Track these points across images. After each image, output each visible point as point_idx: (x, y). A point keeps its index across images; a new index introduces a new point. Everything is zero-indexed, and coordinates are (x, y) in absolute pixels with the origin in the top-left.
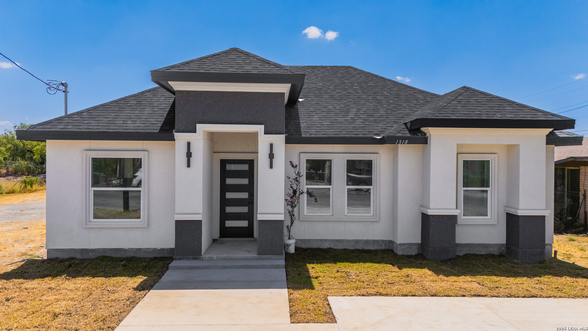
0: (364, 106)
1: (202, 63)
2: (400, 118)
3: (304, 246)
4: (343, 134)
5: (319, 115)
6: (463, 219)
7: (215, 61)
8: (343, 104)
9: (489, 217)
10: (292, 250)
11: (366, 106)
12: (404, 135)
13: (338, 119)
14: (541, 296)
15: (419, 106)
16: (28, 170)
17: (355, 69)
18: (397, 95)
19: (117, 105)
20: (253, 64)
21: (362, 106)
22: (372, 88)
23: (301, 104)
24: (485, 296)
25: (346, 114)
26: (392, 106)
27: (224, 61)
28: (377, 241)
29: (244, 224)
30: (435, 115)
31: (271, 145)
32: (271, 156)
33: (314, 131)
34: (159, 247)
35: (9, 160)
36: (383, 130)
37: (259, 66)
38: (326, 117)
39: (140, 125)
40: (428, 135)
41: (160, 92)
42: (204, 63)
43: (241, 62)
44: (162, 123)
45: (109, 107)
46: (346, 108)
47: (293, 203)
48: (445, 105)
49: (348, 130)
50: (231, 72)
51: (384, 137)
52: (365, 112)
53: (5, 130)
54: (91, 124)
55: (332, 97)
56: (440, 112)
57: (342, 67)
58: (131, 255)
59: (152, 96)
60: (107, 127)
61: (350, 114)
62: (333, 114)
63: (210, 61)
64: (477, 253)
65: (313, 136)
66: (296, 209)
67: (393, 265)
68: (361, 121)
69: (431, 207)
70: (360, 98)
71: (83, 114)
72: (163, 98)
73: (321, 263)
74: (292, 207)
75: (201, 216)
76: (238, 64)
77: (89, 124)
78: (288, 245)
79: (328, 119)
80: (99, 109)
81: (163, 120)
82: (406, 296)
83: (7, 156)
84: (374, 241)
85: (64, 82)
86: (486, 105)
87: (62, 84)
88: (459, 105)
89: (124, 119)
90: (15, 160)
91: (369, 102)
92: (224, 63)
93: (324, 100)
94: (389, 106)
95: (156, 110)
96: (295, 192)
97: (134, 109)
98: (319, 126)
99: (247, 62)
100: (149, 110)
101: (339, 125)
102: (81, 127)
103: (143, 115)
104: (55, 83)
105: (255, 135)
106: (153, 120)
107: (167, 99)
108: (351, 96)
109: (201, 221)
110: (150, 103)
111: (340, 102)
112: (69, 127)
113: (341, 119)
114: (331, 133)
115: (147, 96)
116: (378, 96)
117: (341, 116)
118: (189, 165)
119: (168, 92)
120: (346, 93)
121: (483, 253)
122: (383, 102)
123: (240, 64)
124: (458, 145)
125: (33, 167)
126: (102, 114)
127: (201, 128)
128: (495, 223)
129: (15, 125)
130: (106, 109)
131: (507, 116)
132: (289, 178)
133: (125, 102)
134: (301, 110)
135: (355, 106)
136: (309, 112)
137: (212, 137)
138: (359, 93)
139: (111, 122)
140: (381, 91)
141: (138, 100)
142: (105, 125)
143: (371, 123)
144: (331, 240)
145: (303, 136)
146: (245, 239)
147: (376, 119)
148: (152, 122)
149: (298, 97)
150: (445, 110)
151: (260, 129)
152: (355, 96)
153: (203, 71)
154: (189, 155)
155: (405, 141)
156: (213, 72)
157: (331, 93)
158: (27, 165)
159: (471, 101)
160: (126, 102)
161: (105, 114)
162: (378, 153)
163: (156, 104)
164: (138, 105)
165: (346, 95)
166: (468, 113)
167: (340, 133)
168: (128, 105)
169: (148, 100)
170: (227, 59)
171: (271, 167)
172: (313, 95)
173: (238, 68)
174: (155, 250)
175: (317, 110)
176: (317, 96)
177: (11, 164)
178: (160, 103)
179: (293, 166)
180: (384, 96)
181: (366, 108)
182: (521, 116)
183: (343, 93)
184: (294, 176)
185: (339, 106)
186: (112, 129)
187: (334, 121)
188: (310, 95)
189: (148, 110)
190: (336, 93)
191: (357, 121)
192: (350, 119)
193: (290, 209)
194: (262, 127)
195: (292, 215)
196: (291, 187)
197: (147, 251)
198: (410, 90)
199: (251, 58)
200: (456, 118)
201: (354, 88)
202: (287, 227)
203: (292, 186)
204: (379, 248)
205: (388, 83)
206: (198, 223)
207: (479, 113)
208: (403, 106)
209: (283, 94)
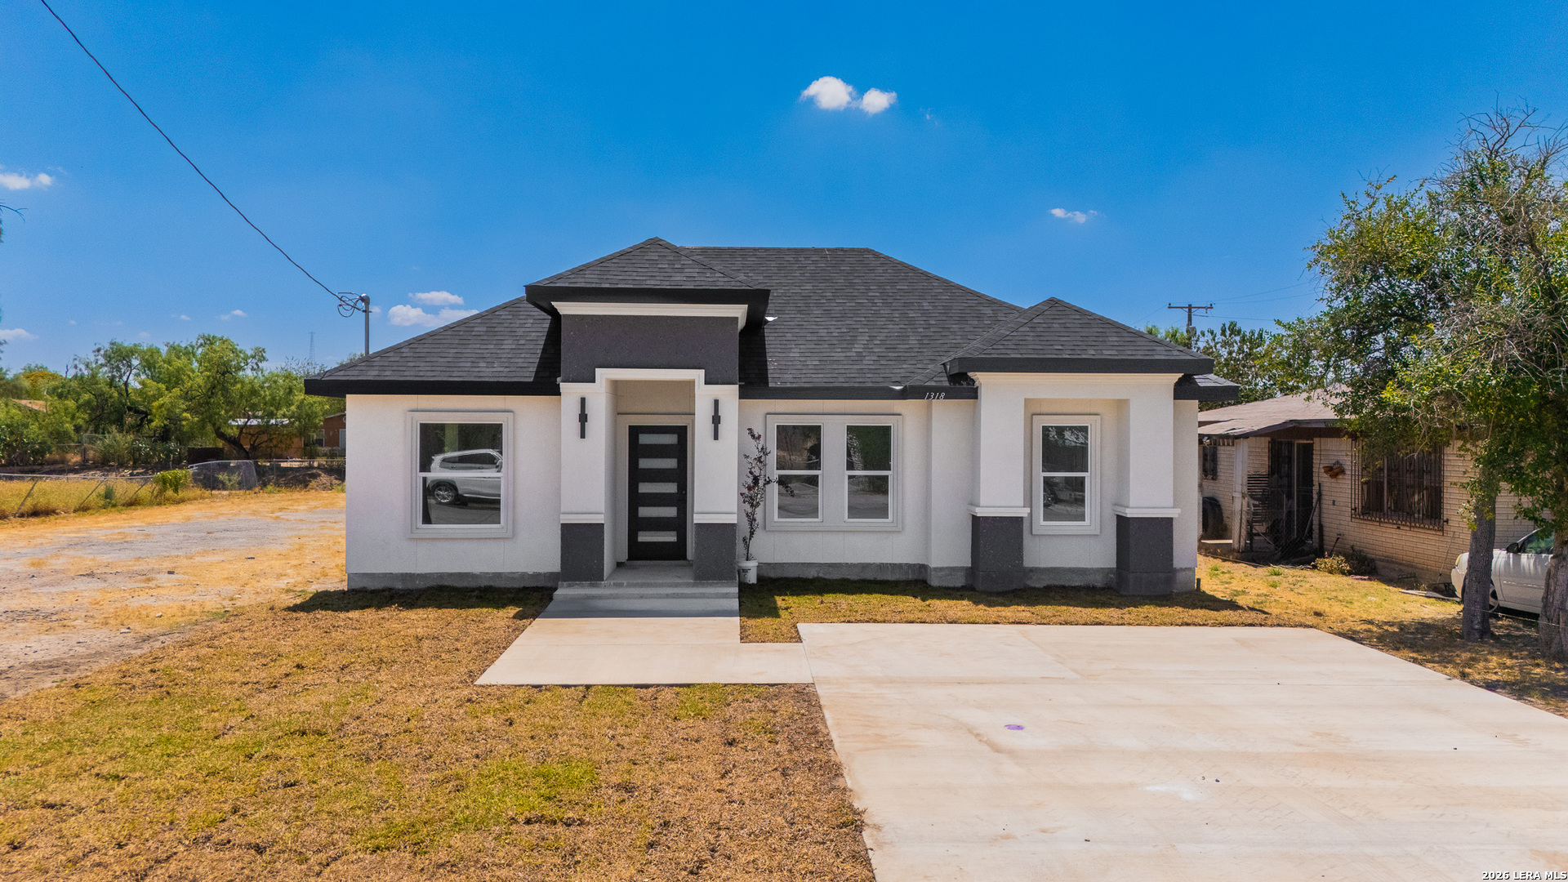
0: (882, 331)
1: (603, 269)
2: (941, 354)
3: (772, 575)
4: (840, 382)
5: (802, 347)
6: (1042, 524)
7: (624, 265)
8: (846, 326)
9: (1087, 522)
10: (752, 578)
11: (886, 331)
12: (939, 384)
13: (833, 354)
14: (1110, 624)
15: (981, 330)
16: (133, 456)
17: (877, 255)
18: (947, 308)
19: (456, 333)
20: (686, 270)
21: (879, 330)
22: (902, 294)
23: (772, 327)
24: (1028, 623)
25: (850, 346)
26: (932, 330)
27: (639, 265)
28: (900, 566)
29: (670, 537)
30: (985, 352)
31: (716, 402)
32: (716, 420)
33: (791, 376)
34: (531, 571)
35: (86, 431)
36: (908, 374)
37: (696, 275)
38: (813, 351)
39: (501, 369)
40: (977, 384)
41: (523, 309)
42: (606, 269)
43: (666, 266)
44: (536, 365)
45: (442, 337)
46: (851, 334)
47: (753, 500)
48: (1008, 333)
49: (848, 375)
50: (652, 287)
51: (906, 386)
52: (883, 342)
53: (75, 359)
54: (420, 369)
55: (828, 312)
56: (995, 347)
57: (853, 250)
58: (484, 583)
59: (511, 317)
60: (448, 374)
61: (856, 346)
62: (827, 346)
63: (616, 265)
64: (1067, 584)
65: (789, 385)
66: (759, 511)
67: (915, 597)
68: (874, 358)
69: (982, 503)
70: (878, 315)
71: (403, 350)
72: (531, 321)
73: (798, 595)
74: (752, 506)
75: (602, 516)
76: (662, 270)
77: (417, 369)
78: (745, 571)
79: (816, 354)
80: (426, 342)
81: (538, 360)
82: (913, 622)
83: (80, 422)
84: (894, 566)
85: (364, 295)
86: (1077, 334)
87: (362, 299)
88: (1032, 334)
89: (474, 360)
90: (101, 431)
91: (893, 323)
92: (640, 270)
93: (813, 319)
94: (927, 330)
95: (523, 342)
96: (756, 480)
97: (486, 342)
98: (800, 367)
99: (676, 266)
100: (510, 342)
101: (835, 367)
102: (406, 373)
103: (501, 351)
104: (350, 297)
105: (691, 384)
106: (520, 360)
107: (537, 321)
108: (863, 311)
109: (603, 524)
110: (509, 329)
111: (840, 323)
112: (387, 373)
113: (838, 355)
114: (819, 380)
115: (503, 317)
116: (911, 312)
117: (840, 350)
118: (583, 436)
119: (537, 309)
120: (854, 305)
121: (1077, 584)
122: (917, 322)
123: (665, 270)
124: (1025, 399)
125: (146, 448)
126: (433, 350)
127: (603, 375)
128: (1097, 532)
129: (98, 346)
130: (439, 341)
131: (1105, 352)
132: (747, 457)
133: (467, 329)
134: (770, 338)
135: (867, 330)
136: (785, 342)
137: (616, 386)
138: (878, 304)
139: (452, 365)
140: (918, 301)
141: (488, 325)
142: (444, 369)
143: (890, 363)
144: (820, 565)
145: (770, 385)
146: (673, 562)
147: (900, 354)
148: (520, 365)
149: (764, 314)
150: (1005, 343)
151: (698, 375)
152: (870, 312)
153: (607, 286)
154: (583, 418)
155: (940, 395)
156: (623, 286)
157: (827, 304)
158: (132, 444)
159: (1054, 325)
160: (470, 329)
161: (439, 350)
162: (900, 415)
163: (520, 331)
164: (491, 334)
165: (854, 308)
166: (1041, 347)
167: (834, 380)
168: (473, 333)
169: (506, 325)
170: (645, 261)
171: (716, 437)
172: (794, 308)
173: (663, 278)
174: (523, 575)
175: (799, 338)
176: (800, 312)
177: (92, 441)
178: (528, 330)
179: (753, 436)
180: (922, 312)
181: (885, 334)
182: (1129, 353)
183: (848, 304)
184: (755, 454)
185: (839, 331)
186: (457, 376)
187: (826, 359)
188: (788, 308)
189: (509, 344)
190: (835, 305)
191: (867, 358)
192: (855, 354)
193: (749, 510)
194: (702, 372)
195: (752, 520)
196: (751, 473)
197: (511, 576)
198: (971, 298)
199: (683, 258)
200: (1019, 356)
201: (870, 294)
202: (744, 540)
203: (753, 470)
204: (903, 578)
205: (934, 284)
206: (598, 528)
207: (1060, 347)
208: (952, 330)
209: (736, 319)
